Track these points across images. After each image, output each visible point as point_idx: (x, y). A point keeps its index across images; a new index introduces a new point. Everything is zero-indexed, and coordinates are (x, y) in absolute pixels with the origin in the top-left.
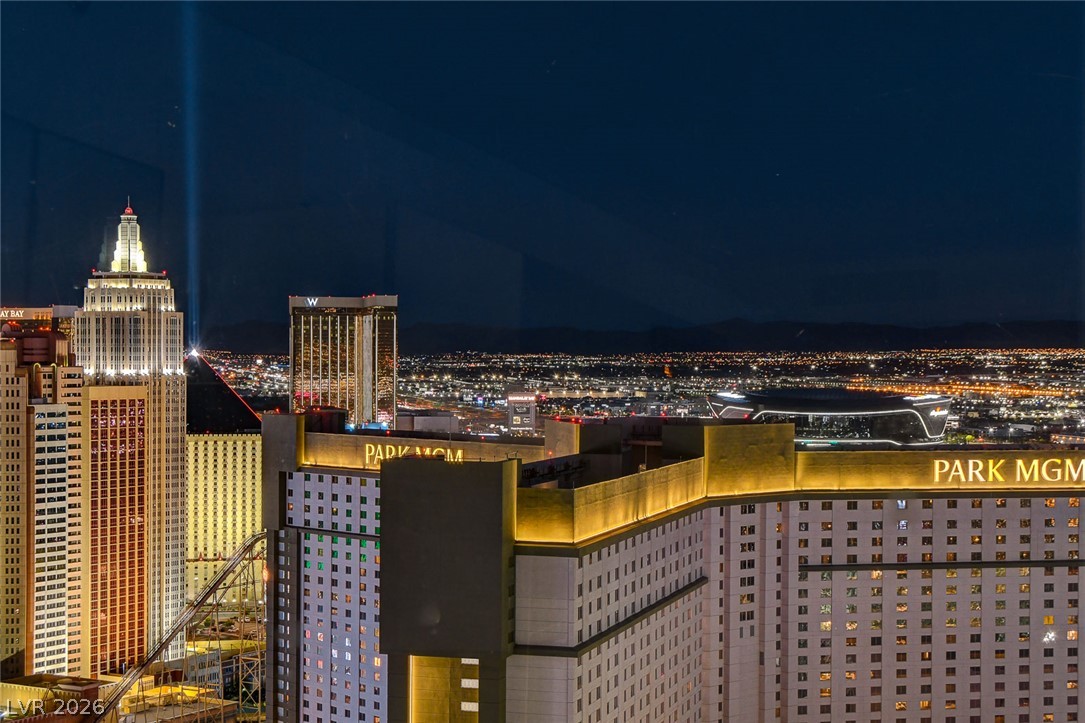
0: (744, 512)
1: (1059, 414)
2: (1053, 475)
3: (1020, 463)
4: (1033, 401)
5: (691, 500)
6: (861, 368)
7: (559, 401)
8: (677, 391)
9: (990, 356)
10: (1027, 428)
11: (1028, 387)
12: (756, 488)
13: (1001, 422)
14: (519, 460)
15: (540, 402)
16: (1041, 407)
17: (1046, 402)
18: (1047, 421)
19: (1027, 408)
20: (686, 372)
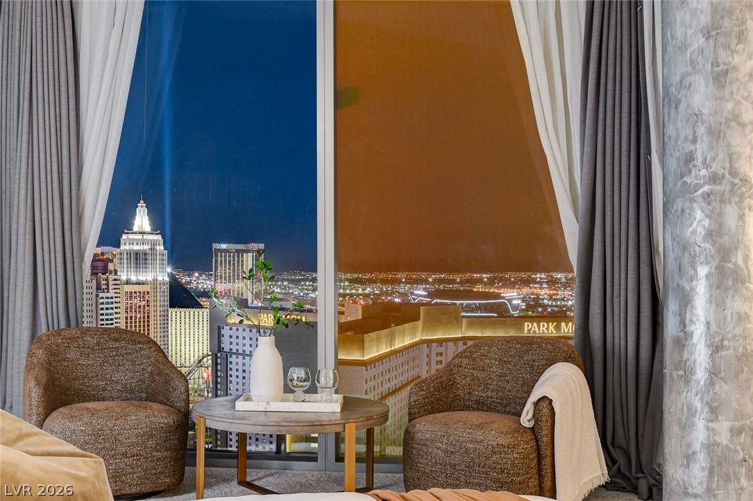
0: (438, 346)
1: (570, 303)
4: (558, 297)
5: (414, 341)
6: (480, 281)
8: (395, 290)
11: (556, 290)
16: (563, 299)
17: (565, 297)
18: (565, 306)
19: (556, 300)
20: (398, 282)
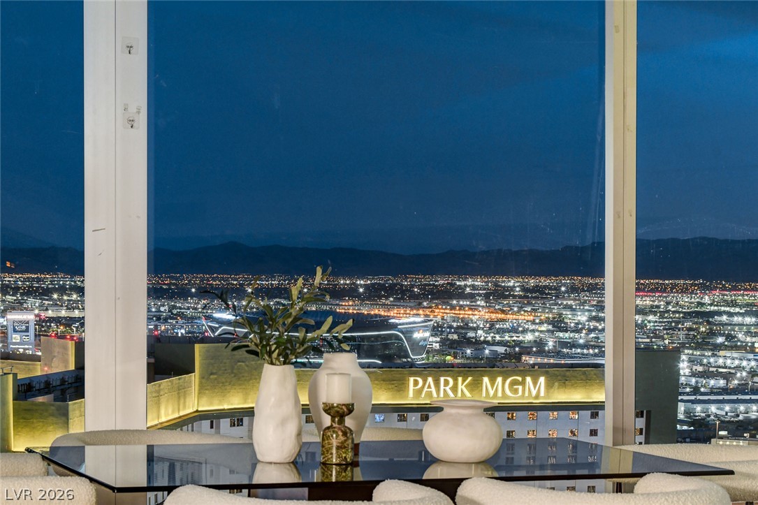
0: (233, 425)
1: (529, 337)
2: (516, 391)
3: (486, 380)
4: (507, 325)
5: (182, 413)
6: (351, 293)
7: (58, 320)
8: (175, 312)
9: (470, 282)
10: (501, 350)
11: (503, 312)
12: (245, 403)
13: (477, 344)
14: (15, 375)
15: (40, 322)
16: (514, 330)
17: (519, 325)
18: (518, 343)
19: (502, 331)
20: (183, 294)
